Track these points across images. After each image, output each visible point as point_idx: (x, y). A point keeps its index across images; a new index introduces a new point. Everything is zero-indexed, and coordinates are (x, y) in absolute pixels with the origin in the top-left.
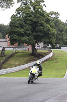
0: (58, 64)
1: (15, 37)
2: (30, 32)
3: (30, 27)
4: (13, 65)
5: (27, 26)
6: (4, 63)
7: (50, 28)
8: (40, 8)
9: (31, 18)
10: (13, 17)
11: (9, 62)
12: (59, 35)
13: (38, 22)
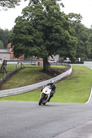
0: (78, 84)
1: (21, 46)
2: (42, 40)
3: (42, 34)
4: (17, 84)
5: (38, 33)
6: (4, 81)
7: (69, 36)
8: (55, 8)
9: (43, 21)
10: (18, 20)
11: (11, 81)
12: (82, 45)
13: (52, 27)
